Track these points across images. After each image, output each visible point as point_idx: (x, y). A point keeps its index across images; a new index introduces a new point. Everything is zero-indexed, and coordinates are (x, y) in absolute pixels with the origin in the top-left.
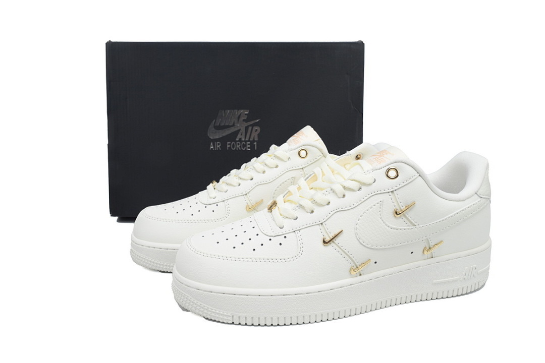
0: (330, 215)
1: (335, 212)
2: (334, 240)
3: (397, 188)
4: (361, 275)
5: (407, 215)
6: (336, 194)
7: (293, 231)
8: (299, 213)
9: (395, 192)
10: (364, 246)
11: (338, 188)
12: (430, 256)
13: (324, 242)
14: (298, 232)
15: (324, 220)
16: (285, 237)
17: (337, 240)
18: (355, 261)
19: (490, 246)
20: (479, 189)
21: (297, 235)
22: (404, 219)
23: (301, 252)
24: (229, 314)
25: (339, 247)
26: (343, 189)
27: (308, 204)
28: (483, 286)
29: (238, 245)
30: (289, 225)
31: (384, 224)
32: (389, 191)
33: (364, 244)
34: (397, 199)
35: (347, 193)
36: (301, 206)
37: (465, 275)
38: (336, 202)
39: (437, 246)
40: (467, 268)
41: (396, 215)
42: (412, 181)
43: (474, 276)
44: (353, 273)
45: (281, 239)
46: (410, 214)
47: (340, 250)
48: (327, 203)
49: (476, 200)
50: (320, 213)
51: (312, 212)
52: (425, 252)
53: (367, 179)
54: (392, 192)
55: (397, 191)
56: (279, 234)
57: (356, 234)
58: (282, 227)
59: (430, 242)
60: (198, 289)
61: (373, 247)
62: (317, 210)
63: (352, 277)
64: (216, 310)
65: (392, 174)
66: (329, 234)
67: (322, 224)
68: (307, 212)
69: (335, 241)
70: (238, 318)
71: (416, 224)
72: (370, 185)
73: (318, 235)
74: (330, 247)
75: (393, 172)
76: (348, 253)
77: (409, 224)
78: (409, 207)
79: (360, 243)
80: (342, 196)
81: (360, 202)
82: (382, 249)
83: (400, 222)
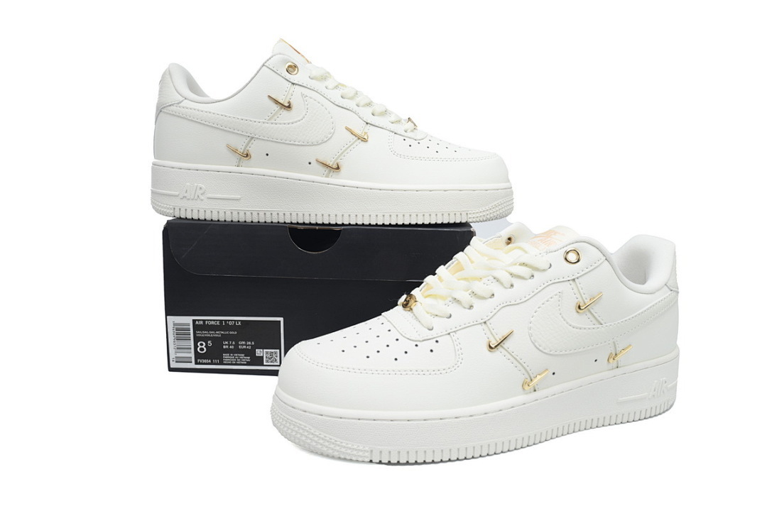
0: (495, 311)
1: (501, 306)
2: (502, 344)
3: (579, 275)
4: (535, 391)
5: (592, 310)
6: (502, 284)
7: (448, 332)
8: (454, 309)
9: (576, 280)
10: (540, 351)
11: (504, 276)
12: (615, 366)
13: (490, 347)
14: (454, 333)
15: (488, 318)
16: (437, 341)
17: (507, 344)
18: (530, 372)
19: (678, 356)
20: (669, 280)
21: (453, 338)
22: (589, 315)
23: (460, 360)
24: (367, 448)
25: (509, 353)
26: (510, 276)
27: (464, 296)
28: (671, 406)
29: (373, 354)
30: (440, 325)
31: (565, 322)
32: (569, 279)
33: (541, 348)
34: (580, 289)
35: (516, 282)
36: (456, 300)
37: (655, 390)
38: (502, 294)
39: (624, 352)
40: (656, 381)
41: (579, 311)
42: (599, 266)
43: (663, 392)
44: (526, 388)
45: (432, 344)
46: (596, 310)
47: (510, 357)
48: (490, 295)
49: (665, 294)
50: (482, 308)
51: (471, 307)
52: (611, 360)
53: (542, 263)
54: (574, 280)
55: (580, 279)
56: (429, 338)
57: (531, 336)
58: (431, 328)
59: (617, 346)
60: (322, 415)
61: (551, 353)
62: (478, 304)
63: (527, 394)
64: (347, 444)
65: (572, 257)
66: (496, 336)
67: (485, 323)
68: (465, 308)
69: (504, 346)
70: (379, 454)
71: (602, 322)
72: (544, 270)
73: (480, 338)
74: (498, 353)
75: (573, 256)
76: (521, 361)
77: (594, 321)
78: (595, 300)
79: (535, 346)
80: (509, 286)
81: (533, 294)
82: (562, 355)
83: (583, 320)
